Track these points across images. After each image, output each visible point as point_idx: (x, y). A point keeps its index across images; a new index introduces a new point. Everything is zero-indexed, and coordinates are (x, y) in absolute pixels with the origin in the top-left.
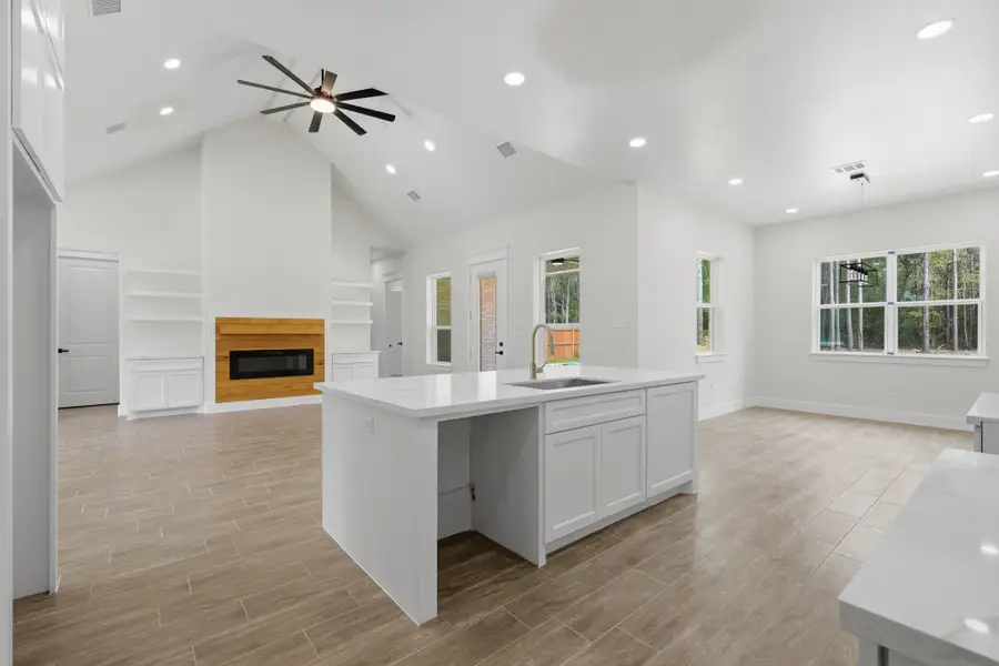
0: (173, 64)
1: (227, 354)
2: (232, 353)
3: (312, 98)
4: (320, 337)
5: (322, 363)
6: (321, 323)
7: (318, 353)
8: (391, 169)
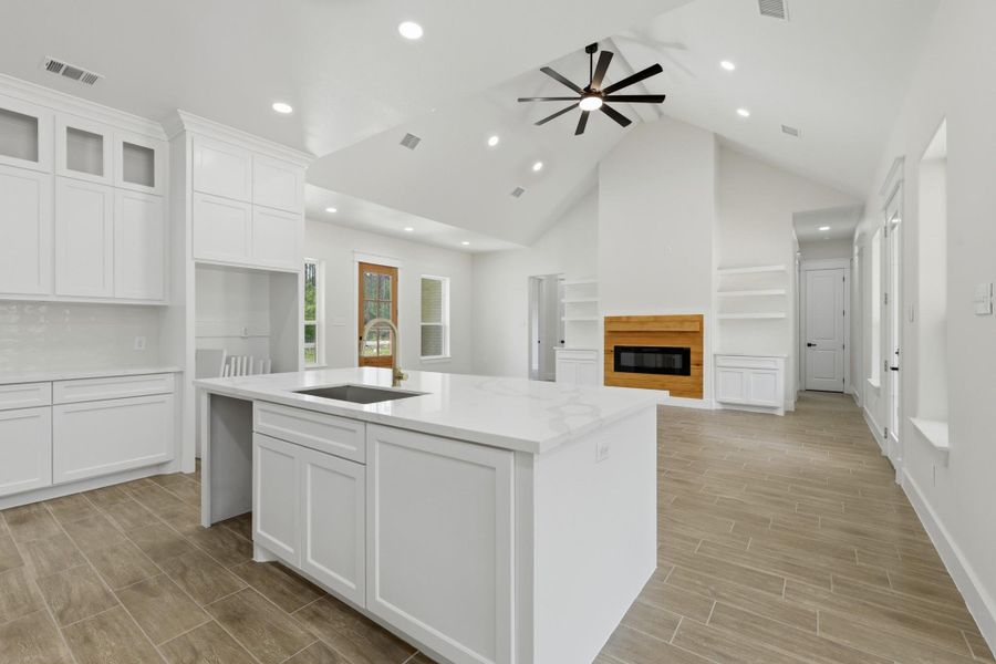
0: (493, 141)
1: (613, 349)
2: (616, 348)
3: (581, 99)
4: (698, 335)
5: (700, 364)
6: (700, 319)
7: (695, 353)
8: (743, 113)
